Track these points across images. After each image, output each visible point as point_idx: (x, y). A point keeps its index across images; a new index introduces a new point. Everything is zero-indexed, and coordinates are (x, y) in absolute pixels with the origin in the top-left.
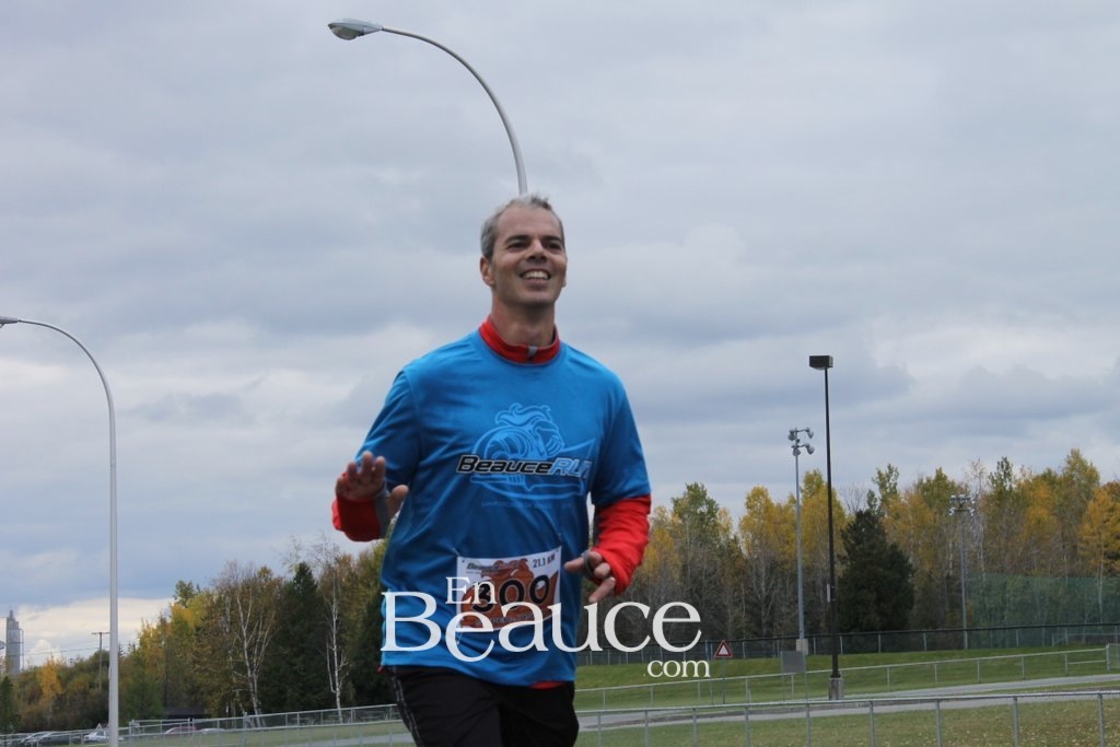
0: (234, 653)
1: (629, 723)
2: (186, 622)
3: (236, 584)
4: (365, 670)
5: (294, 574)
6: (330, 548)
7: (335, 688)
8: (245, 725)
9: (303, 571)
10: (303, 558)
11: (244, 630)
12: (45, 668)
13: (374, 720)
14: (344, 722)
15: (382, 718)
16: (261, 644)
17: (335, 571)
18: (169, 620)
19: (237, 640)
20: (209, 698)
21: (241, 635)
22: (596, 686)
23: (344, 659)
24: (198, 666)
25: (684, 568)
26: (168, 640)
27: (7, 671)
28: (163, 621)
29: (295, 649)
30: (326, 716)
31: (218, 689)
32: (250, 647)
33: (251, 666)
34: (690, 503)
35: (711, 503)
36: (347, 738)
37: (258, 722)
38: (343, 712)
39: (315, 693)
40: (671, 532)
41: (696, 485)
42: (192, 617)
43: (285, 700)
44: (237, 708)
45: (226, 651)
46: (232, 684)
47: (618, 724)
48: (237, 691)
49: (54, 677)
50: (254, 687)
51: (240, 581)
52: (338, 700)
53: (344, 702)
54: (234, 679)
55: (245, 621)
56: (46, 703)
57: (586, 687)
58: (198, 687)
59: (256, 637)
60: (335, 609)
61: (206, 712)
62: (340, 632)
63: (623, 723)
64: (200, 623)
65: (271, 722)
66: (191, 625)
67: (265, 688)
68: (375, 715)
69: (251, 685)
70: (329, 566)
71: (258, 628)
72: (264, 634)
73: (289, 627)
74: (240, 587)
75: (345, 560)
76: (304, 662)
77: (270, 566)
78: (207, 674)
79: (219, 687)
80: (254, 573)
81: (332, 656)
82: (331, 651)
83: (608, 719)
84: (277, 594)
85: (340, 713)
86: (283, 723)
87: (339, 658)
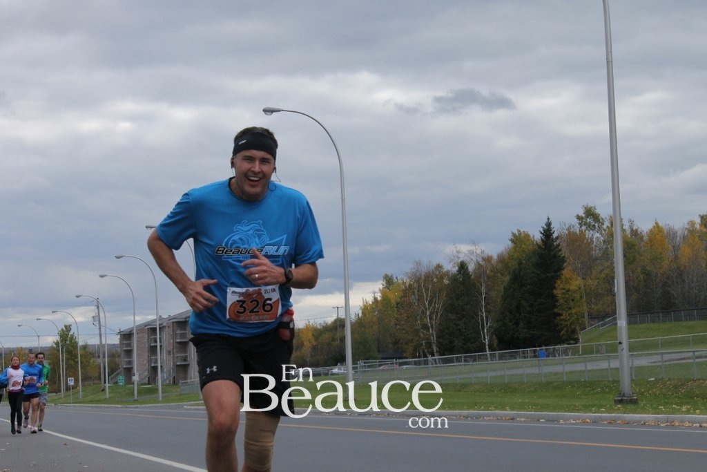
0: (421, 317)
1: (678, 360)
2: (390, 300)
3: (420, 275)
4: (503, 328)
5: (457, 268)
6: (479, 252)
7: (485, 340)
8: (429, 363)
9: (462, 266)
10: (462, 258)
11: (427, 304)
12: (305, 329)
13: (510, 359)
14: (491, 360)
15: (515, 358)
16: (437, 312)
17: (482, 266)
18: (379, 299)
19: (423, 311)
20: (406, 346)
21: (425, 307)
22: (654, 336)
23: (490, 321)
24: (398, 327)
26: (380, 311)
28: (375, 299)
29: (459, 315)
30: (480, 357)
31: (412, 341)
32: (430, 316)
33: (432, 326)
36: (495, 370)
37: (437, 361)
38: (491, 354)
39: (472, 343)
40: (699, 236)
42: (394, 296)
43: (453, 347)
44: (424, 352)
45: (416, 317)
46: (420, 337)
47: (670, 360)
48: (424, 342)
49: (310, 335)
50: (434, 339)
51: (423, 274)
52: (487, 347)
53: (491, 348)
54: (422, 335)
55: (427, 297)
56: (307, 351)
57: (645, 337)
58: (399, 340)
59: (434, 308)
60: (483, 289)
61: (405, 355)
62: (487, 304)
63: (674, 360)
64: (399, 300)
65: (446, 361)
66: (393, 301)
67: (441, 340)
68: (511, 356)
69: (432, 338)
70: (478, 263)
71: (435, 302)
72: (439, 306)
73: (455, 301)
74: (423, 277)
75: (488, 259)
76: (465, 323)
77: (441, 264)
78: (404, 331)
79: (412, 340)
80: (432, 268)
81: (482, 319)
82: (482, 316)
83: (666, 357)
84: (446, 281)
85: (488, 355)
86: (453, 362)
87: (487, 321)
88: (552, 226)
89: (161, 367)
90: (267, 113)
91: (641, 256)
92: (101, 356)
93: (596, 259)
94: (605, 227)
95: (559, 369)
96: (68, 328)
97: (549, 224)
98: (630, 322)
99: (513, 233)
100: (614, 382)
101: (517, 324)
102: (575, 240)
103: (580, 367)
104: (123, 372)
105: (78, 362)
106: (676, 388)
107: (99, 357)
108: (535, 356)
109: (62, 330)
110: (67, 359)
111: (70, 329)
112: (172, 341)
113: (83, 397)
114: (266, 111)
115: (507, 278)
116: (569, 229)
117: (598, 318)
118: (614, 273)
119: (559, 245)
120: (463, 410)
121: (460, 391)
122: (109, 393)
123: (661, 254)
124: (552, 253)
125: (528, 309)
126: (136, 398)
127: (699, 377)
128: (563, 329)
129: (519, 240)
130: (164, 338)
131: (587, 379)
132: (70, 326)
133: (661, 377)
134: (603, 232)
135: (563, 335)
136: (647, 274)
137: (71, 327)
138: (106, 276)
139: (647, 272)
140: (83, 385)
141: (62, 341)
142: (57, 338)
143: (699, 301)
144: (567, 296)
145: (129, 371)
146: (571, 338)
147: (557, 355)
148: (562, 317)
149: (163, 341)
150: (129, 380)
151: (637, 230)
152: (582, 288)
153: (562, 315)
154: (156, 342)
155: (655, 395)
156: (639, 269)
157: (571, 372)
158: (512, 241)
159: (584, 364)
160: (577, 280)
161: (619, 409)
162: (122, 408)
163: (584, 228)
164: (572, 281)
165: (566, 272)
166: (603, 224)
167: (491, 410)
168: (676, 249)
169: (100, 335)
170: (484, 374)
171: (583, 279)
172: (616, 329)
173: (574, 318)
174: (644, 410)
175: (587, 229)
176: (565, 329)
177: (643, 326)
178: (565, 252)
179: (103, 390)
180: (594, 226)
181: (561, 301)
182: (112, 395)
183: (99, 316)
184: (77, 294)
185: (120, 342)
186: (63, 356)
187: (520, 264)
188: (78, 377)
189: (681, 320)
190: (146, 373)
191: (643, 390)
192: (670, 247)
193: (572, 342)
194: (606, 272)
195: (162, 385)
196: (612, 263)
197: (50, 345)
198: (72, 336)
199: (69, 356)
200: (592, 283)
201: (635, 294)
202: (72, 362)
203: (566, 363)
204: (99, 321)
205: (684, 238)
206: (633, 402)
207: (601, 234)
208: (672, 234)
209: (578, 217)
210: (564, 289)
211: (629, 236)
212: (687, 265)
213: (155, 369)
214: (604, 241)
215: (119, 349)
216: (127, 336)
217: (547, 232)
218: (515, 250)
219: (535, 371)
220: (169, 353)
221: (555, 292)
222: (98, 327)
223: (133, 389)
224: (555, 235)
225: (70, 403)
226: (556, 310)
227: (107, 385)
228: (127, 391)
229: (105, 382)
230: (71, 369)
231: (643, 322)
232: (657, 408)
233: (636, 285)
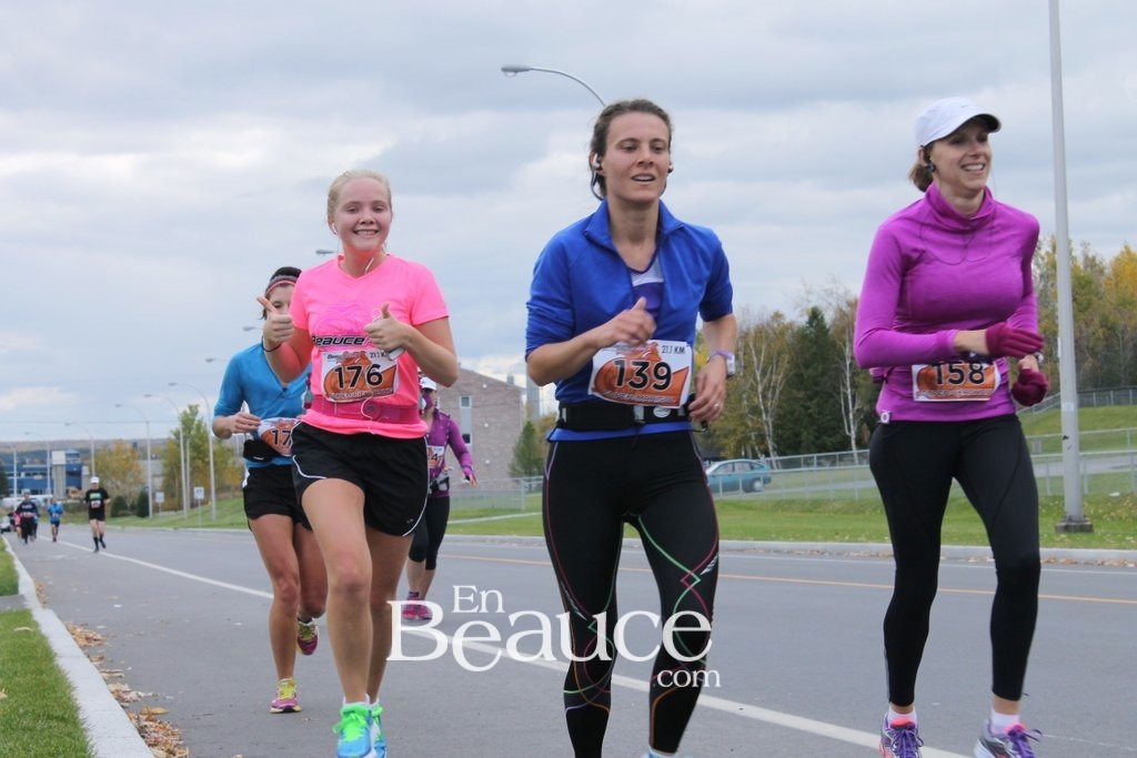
0: (749, 398)
3: (748, 329)
5: (806, 318)
6: (841, 291)
7: (850, 431)
9: (815, 316)
10: (815, 302)
14: (860, 464)
16: (774, 388)
17: (847, 315)
19: (752, 384)
20: (725, 441)
21: (755, 379)
22: (1118, 427)
23: (858, 401)
27: (529, 416)
29: (809, 393)
30: (841, 459)
31: (734, 432)
32: (765, 389)
33: (766, 409)
36: (866, 479)
37: (774, 464)
38: (859, 455)
39: (830, 436)
43: (800, 442)
44: (753, 450)
45: (741, 395)
46: (747, 427)
48: (753, 435)
50: (768, 430)
51: (753, 327)
52: (853, 442)
53: (860, 444)
54: (750, 423)
55: (758, 363)
57: (1107, 428)
58: (715, 431)
59: (770, 381)
60: (848, 352)
61: (722, 454)
62: (854, 374)
65: (787, 465)
67: (780, 431)
69: (766, 427)
70: (841, 310)
71: (772, 373)
72: (778, 378)
73: (803, 370)
74: (752, 332)
76: (818, 405)
77: (782, 311)
79: (735, 430)
80: (767, 317)
81: (846, 399)
82: (845, 394)
84: (788, 337)
85: (855, 455)
86: (799, 466)
87: (854, 401)
90: (509, 73)
91: (1101, 299)
96: (194, 410)
98: (1081, 404)
100: (1055, 498)
105: (208, 463)
109: (185, 412)
110: (193, 459)
111: (197, 413)
113: (218, 518)
114: (505, 70)
118: (1057, 326)
120: (817, 540)
121: (811, 511)
123: (1133, 295)
132: (196, 406)
133: (1128, 492)
134: (1040, 261)
136: (1112, 328)
137: (200, 409)
139: (1109, 325)
140: (218, 499)
141: (184, 430)
142: (178, 426)
151: (1094, 259)
155: (1121, 519)
156: (1097, 320)
161: (1062, 540)
167: (862, 541)
170: (850, 485)
172: (1058, 415)
174: (1102, 544)
177: (1102, 409)
186: (185, 453)
188: (210, 487)
191: (1100, 511)
196: (1054, 310)
197: (166, 436)
198: (200, 422)
199: (195, 454)
201: (1091, 359)
202: (199, 462)
206: (1087, 529)
211: (1082, 267)
214: (1042, 276)
225: (197, 527)
230: (199, 474)
231: (1101, 403)
232: (1124, 540)
233: (1091, 345)
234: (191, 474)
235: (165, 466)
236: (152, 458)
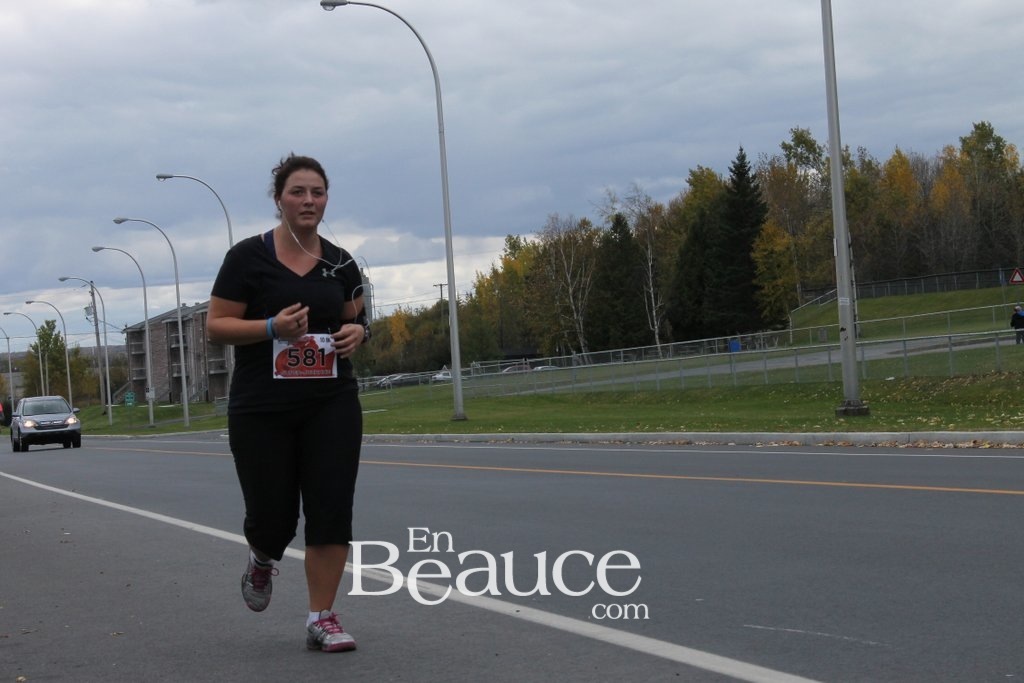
0: (561, 299)
2: (516, 272)
3: (559, 236)
4: (680, 309)
5: (611, 225)
6: (643, 199)
7: (653, 326)
8: (573, 362)
9: (619, 222)
10: (619, 208)
11: (569, 277)
12: (394, 318)
13: (691, 354)
14: (664, 356)
15: (698, 352)
16: (584, 289)
17: (648, 221)
18: (500, 271)
19: (563, 286)
20: (541, 339)
21: (566, 282)
22: (895, 315)
23: (660, 299)
24: (528, 311)
25: (974, 202)
26: (500, 290)
28: (495, 272)
29: (615, 293)
30: (646, 352)
31: (548, 331)
32: (574, 292)
33: (577, 309)
34: (978, 141)
35: (998, 141)
36: (667, 370)
37: (586, 359)
38: (662, 348)
39: (636, 332)
40: (960, 169)
41: (983, 124)
42: (522, 269)
43: (608, 339)
44: (566, 347)
45: (554, 297)
46: (560, 326)
47: (919, 349)
48: (565, 332)
49: (403, 326)
50: (580, 328)
51: (562, 234)
52: (657, 337)
53: (663, 339)
54: (562, 322)
55: (568, 268)
56: (398, 347)
57: (884, 317)
58: (531, 330)
59: (580, 282)
60: (650, 254)
61: (538, 352)
62: (656, 275)
63: (924, 349)
64: (528, 272)
65: (598, 359)
66: (521, 274)
67: (590, 329)
68: (692, 349)
69: (577, 325)
70: (643, 216)
71: (581, 276)
72: (587, 280)
73: (609, 273)
74: (562, 239)
75: (656, 210)
76: (624, 304)
77: (589, 218)
78: (537, 317)
79: (549, 329)
80: (575, 224)
81: (649, 298)
82: (648, 293)
83: (910, 345)
84: (596, 243)
85: (659, 350)
86: (608, 360)
87: (656, 299)
88: (747, 160)
89: (187, 377)
90: (328, 8)
91: (876, 199)
92: (100, 364)
93: (813, 206)
94: (823, 159)
95: (758, 366)
96: (51, 325)
97: (742, 157)
98: (861, 296)
99: (691, 171)
100: (836, 383)
101: (699, 302)
102: (781, 179)
103: (788, 363)
104: (132, 386)
105: (66, 374)
106: (924, 390)
107: (97, 366)
108: (726, 349)
109: (43, 327)
110: (51, 371)
111: (54, 328)
112: (201, 340)
114: (325, 4)
115: (685, 237)
116: (772, 164)
117: (815, 291)
119: (757, 187)
120: (619, 431)
121: (618, 402)
122: (114, 417)
123: (905, 195)
124: (748, 199)
125: (715, 280)
126: (152, 423)
127: (957, 373)
128: (765, 308)
129: (701, 180)
130: (191, 335)
131: (798, 381)
132: (54, 322)
133: (902, 375)
134: (821, 166)
135: (766, 317)
136: (886, 226)
137: (56, 324)
138: (102, 249)
139: (885, 223)
141: (42, 344)
142: (35, 340)
143: (960, 262)
144: (771, 261)
145: (141, 386)
146: (778, 320)
147: (758, 346)
148: (763, 292)
149: (188, 340)
150: (141, 398)
151: (870, 162)
152: (793, 248)
153: (763, 288)
154: (178, 342)
155: (896, 401)
156: (873, 220)
157: (778, 371)
158: (689, 182)
159: (793, 358)
160: (784, 237)
161: (841, 424)
162: (131, 439)
163: (793, 161)
164: (776, 239)
165: (768, 226)
166: (820, 155)
167: (660, 431)
168: (927, 187)
169: (98, 334)
170: (651, 377)
171: (794, 234)
172: (836, 309)
173: (779, 293)
174: (876, 426)
175: (797, 164)
176: (768, 308)
177: (880, 300)
178: (766, 198)
179: (105, 413)
180: (807, 158)
181: (762, 268)
182: (118, 420)
183: (94, 307)
184: (61, 276)
185: (127, 343)
186: (44, 366)
187: (702, 215)
188: (67, 395)
189: (935, 291)
190: (167, 387)
191: (878, 394)
192: (918, 184)
193: (779, 326)
194: (824, 224)
195: (189, 404)
197: (25, 350)
198: (57, 336)
199: (54, 366)
200: (805, 241)
201: (868, 254)
202: (58, 374)
203: (768, 358)
204: (95, 314)
205: (939, 171)
206: (862, 412)
207: (818, 169)
208: (919, 166)
209: (785, 147)
210: (765, 250)
211: (859, 171)
212: (942, 210)
213: (178, 380)
214: (823, 180)
215: (126, 354)
216: (135, 334)
217: (740, 168)
218: (695, 196)
219: (725, 370)
220: (198, 357)
221: (753, 255)
222: (93, 323)
223: (147, 410)
224: (751, 174)
226: (754, 282)
227: (110, 405)
228: (139, 415)
229: (107, 402)
230: (57, 384)
231: (880, 295)
232: (896, 422)
233: (869, 241)
234: (50, 384)
235: (26, 377)
236: (13, 371)
